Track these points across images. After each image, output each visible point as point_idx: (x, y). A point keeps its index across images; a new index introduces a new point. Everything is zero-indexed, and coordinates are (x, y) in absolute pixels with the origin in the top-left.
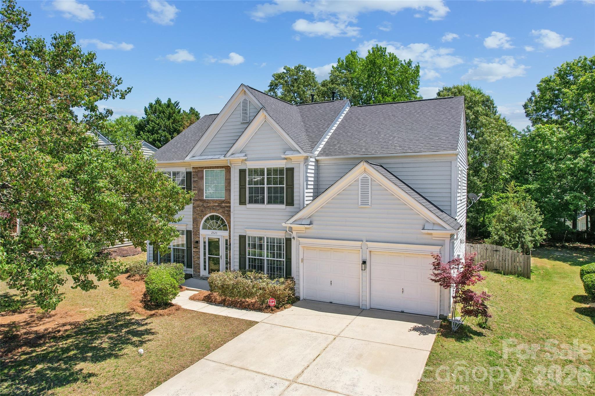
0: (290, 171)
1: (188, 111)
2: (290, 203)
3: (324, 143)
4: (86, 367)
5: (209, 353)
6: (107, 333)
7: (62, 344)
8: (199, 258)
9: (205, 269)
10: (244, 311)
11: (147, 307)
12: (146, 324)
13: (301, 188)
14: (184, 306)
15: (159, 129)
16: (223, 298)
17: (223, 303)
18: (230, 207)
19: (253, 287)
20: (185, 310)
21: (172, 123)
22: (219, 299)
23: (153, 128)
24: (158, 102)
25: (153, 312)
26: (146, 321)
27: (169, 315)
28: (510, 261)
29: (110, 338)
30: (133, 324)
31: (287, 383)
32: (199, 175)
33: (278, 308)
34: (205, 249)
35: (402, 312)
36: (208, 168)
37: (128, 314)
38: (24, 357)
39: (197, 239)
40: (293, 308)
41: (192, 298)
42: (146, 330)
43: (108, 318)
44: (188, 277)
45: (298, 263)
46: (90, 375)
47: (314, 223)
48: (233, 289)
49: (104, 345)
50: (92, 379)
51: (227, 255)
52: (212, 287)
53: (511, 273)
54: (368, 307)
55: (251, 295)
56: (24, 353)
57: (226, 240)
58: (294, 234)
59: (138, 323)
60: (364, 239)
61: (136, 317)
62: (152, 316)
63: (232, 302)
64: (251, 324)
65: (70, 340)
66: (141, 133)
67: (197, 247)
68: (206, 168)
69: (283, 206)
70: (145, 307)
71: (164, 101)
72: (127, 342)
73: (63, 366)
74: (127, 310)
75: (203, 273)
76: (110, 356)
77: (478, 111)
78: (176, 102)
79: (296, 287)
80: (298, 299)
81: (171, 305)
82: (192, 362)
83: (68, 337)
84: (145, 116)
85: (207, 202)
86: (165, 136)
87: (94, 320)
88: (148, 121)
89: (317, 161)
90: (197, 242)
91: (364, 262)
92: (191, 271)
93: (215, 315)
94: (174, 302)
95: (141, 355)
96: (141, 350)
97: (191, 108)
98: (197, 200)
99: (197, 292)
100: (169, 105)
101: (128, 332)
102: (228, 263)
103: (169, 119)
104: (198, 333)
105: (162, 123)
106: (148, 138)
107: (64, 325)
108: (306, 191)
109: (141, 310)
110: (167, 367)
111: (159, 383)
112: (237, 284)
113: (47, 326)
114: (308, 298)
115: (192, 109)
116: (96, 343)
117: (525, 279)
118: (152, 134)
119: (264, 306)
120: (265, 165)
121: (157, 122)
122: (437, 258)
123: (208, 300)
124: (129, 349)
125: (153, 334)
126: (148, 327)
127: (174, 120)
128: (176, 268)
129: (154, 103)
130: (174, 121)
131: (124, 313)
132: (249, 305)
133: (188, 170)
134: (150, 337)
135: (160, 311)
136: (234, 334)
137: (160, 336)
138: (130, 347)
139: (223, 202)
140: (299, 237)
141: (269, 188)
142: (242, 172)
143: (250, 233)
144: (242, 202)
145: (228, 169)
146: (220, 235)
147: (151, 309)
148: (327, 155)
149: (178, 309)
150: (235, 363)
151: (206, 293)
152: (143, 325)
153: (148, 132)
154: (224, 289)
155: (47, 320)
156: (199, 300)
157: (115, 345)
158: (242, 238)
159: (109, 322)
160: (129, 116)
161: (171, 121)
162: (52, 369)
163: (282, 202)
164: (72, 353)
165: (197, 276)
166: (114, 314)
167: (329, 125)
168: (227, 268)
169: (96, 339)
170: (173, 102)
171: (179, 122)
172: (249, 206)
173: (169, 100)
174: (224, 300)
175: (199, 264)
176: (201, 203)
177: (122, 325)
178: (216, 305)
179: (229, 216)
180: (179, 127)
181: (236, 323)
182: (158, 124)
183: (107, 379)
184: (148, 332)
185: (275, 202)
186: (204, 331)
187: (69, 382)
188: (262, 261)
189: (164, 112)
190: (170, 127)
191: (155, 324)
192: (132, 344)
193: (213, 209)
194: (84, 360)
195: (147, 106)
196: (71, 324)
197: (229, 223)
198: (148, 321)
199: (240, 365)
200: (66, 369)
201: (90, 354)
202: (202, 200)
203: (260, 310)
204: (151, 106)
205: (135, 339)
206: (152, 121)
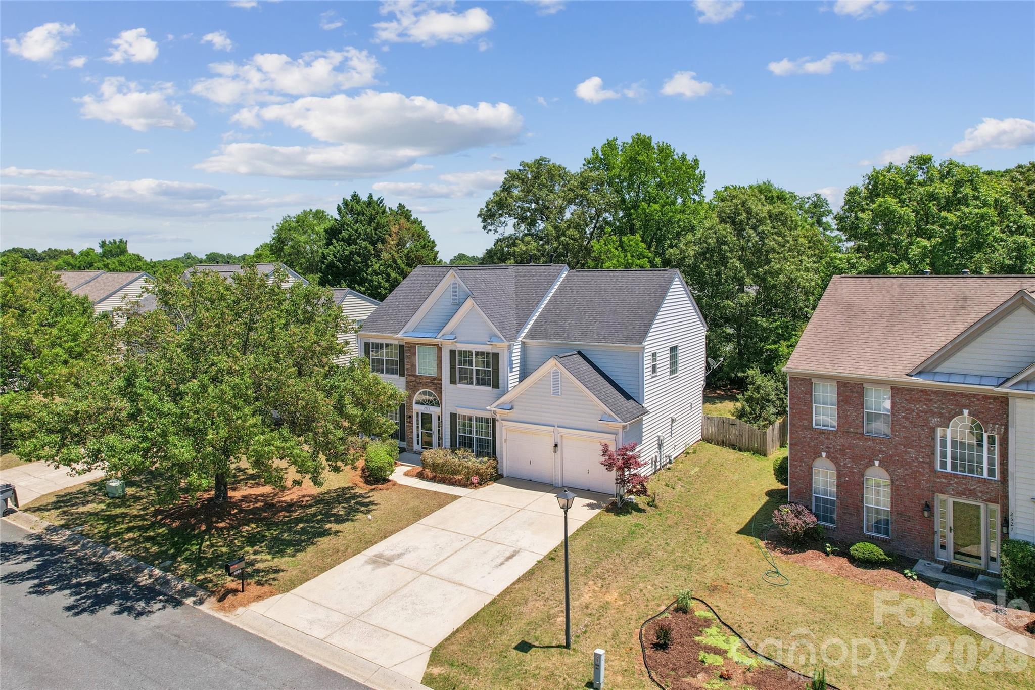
0: (496, 356)
1: (395, 208)
2: (496, 385)
3: (532, 322)
4: (334, 527)
5: (420, 519)
6: (339, 504)
7: (309, 511)
8: (412, 432)
9: (418, 444)
10: (451, 487)
11: (367, 482)
12: (369, 497)
13: (506, 372)
14: (399, 482)
15: (358, 237)
16: (434, 474)
17: (433, 479)
18: (441, 384)
19: (459, 465)
20: (401, 486)
21: (375, 229)
22: (430, 475)
23: (350, 236)
24: (355, 197)
25: (373, 487)
26: (369, 495)
27: (387, 489)
28: (747, 436)
29: (343, 507)
30: (359, 497)
31: (473, 539)
32: (412, 350)
33: (481, 484)
34: (418, 424)
35: (589, 490)
36: (421, 344)
37: (352, 488)
38: (287, 519)
39: (410, 414)
40: (495, 484)
41: (406, 474)
42: (370, 502)
43: (336, 491)
44: (402, 450)
45: (501, 443)
46: (338, 532)
47: (515, 407)
48: (442, 466)
49: (340, 513)
50: (339, 534)
51: (439, 430)
52: (424, 464)
53: (748, 450)
54: (560, 486)
55: (457, 472)
56: (285, 517)
57: (439, 417)
58: (498, 417)
59: (361, 496)
60: (556, 425)
61: (358, 491)
62: (373, 490)
63: (442, 478)
64: (455, 498)
65: (313, 509)
66: (334, 241)
67: (411, 422)
68: (418, 344)
69: (489, 388)
70: (365, 482)
71: (364, 198)
72: (357, 511)
73: (317, 525)
74: (351, 485)
75: (417, 447)
76: (348, 520)
77: (763, 231)
78: (379, 199)
79: (499, 466)
80: (501, 476)
81: (389, 481)
82: (408, 525)
83: (311, 506)
84: (338, 218)
85: (421, 377)
86: (366, 248)
87: (325, 493)
88: (343, 225)
89: (523, 343)
90: (410, 417)
91: (556, 446)
92: (404, 445)
93: (427, 490)
94: (390, 478)
95: (370, 520)
96: (370, 517)
97: (400, 204)
98: (410, 375)
99: (410, 468)
100: (370, 203)
101: (357, 503)
102: (440, 439)
103: (369, 224)
104: (412, 505)
105: (362, 229)
106: (344, 249)
107: (304, 497)
108: (510, 374)
109: (362, 484)
110: (390, 528)
111: (386, 537)
112: (446, 462)
113: (291, 497)
114: (511, 475)
115: (401, 206)
116: (335, 511)
117: (761, 457)
118: (349, 245)
119: (469, 483)
120: (474, 348)
121: (355, 228)
122: (606, 446)
123: (421, 476)
124: (360, 516)
125: (376, 505)
126: (372, 499)
127: (378, 224)
128: (391, 444)
129: (349, 198)
130: (377, 226)
131: (348, 488)
132: (456, 481)
133: (401, 343)
134: (374, 507)
135: (380, 486)
136: (441, 506)
137: (382, 507)
138: (360, 514)
139: (435, 379)
140: (503, 420)
141: (477, 371)
142: (452, 353)
143: (460, 411)
144: (453, 381)
145: (439, 349)
146: (434, 411)
147: (371, 484)
148: (532, 338)
149: (395, 484)
150: (438, 526)
151: (419, 469)
152: (367, 498)
153: (343, 240)
154: (434, 467)
155: (288, 492)
156: (412, 476)
157: (349, 513)
158: (453, 416)
159: (337, 495)
160: (314, 211)
161: (374, 225)
162: (311, 527)
163: (489, 385)
164: (319, 517)
165: (411, 450)
166: (339, 488)
167: (539, 301)
168: (439, 446)
169: (332, 508)
170: (375, 198)
171: (383, 227)
172: (459, 385)
173: (371, 196)
174: (435, 477)
175: (412, 438)
176: (414, 379)
177: (349, 498)
178: (427, 481)
179: (441, 393)
180: (384, 234)
181: (443, 497)
182: (356, 231)
183: (350, 534)
184: (372, 503)
185: (483, 384)
186: (417, 503)
187: (325, 535)
188: (471, 439)
189: (363, 214)
190: (372, 234)
191: (376, 496)
192: (361, 512)
193: (425, 385)
194: (330, 522)
195: (340, 202)
196: (309, 496)
197: (441, 400)
198: (370, 494)
199: (442, 527)
200: (320, 528)
201: (332, 519)
202: (415, 376)
203: (465, 486)
204: (346, 203)
205: (363, 508)
206: (348, 225)
